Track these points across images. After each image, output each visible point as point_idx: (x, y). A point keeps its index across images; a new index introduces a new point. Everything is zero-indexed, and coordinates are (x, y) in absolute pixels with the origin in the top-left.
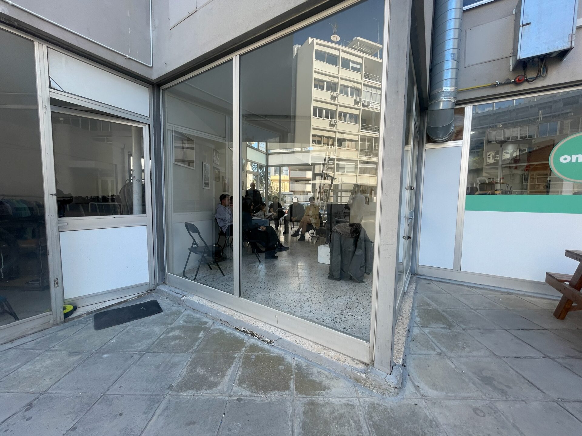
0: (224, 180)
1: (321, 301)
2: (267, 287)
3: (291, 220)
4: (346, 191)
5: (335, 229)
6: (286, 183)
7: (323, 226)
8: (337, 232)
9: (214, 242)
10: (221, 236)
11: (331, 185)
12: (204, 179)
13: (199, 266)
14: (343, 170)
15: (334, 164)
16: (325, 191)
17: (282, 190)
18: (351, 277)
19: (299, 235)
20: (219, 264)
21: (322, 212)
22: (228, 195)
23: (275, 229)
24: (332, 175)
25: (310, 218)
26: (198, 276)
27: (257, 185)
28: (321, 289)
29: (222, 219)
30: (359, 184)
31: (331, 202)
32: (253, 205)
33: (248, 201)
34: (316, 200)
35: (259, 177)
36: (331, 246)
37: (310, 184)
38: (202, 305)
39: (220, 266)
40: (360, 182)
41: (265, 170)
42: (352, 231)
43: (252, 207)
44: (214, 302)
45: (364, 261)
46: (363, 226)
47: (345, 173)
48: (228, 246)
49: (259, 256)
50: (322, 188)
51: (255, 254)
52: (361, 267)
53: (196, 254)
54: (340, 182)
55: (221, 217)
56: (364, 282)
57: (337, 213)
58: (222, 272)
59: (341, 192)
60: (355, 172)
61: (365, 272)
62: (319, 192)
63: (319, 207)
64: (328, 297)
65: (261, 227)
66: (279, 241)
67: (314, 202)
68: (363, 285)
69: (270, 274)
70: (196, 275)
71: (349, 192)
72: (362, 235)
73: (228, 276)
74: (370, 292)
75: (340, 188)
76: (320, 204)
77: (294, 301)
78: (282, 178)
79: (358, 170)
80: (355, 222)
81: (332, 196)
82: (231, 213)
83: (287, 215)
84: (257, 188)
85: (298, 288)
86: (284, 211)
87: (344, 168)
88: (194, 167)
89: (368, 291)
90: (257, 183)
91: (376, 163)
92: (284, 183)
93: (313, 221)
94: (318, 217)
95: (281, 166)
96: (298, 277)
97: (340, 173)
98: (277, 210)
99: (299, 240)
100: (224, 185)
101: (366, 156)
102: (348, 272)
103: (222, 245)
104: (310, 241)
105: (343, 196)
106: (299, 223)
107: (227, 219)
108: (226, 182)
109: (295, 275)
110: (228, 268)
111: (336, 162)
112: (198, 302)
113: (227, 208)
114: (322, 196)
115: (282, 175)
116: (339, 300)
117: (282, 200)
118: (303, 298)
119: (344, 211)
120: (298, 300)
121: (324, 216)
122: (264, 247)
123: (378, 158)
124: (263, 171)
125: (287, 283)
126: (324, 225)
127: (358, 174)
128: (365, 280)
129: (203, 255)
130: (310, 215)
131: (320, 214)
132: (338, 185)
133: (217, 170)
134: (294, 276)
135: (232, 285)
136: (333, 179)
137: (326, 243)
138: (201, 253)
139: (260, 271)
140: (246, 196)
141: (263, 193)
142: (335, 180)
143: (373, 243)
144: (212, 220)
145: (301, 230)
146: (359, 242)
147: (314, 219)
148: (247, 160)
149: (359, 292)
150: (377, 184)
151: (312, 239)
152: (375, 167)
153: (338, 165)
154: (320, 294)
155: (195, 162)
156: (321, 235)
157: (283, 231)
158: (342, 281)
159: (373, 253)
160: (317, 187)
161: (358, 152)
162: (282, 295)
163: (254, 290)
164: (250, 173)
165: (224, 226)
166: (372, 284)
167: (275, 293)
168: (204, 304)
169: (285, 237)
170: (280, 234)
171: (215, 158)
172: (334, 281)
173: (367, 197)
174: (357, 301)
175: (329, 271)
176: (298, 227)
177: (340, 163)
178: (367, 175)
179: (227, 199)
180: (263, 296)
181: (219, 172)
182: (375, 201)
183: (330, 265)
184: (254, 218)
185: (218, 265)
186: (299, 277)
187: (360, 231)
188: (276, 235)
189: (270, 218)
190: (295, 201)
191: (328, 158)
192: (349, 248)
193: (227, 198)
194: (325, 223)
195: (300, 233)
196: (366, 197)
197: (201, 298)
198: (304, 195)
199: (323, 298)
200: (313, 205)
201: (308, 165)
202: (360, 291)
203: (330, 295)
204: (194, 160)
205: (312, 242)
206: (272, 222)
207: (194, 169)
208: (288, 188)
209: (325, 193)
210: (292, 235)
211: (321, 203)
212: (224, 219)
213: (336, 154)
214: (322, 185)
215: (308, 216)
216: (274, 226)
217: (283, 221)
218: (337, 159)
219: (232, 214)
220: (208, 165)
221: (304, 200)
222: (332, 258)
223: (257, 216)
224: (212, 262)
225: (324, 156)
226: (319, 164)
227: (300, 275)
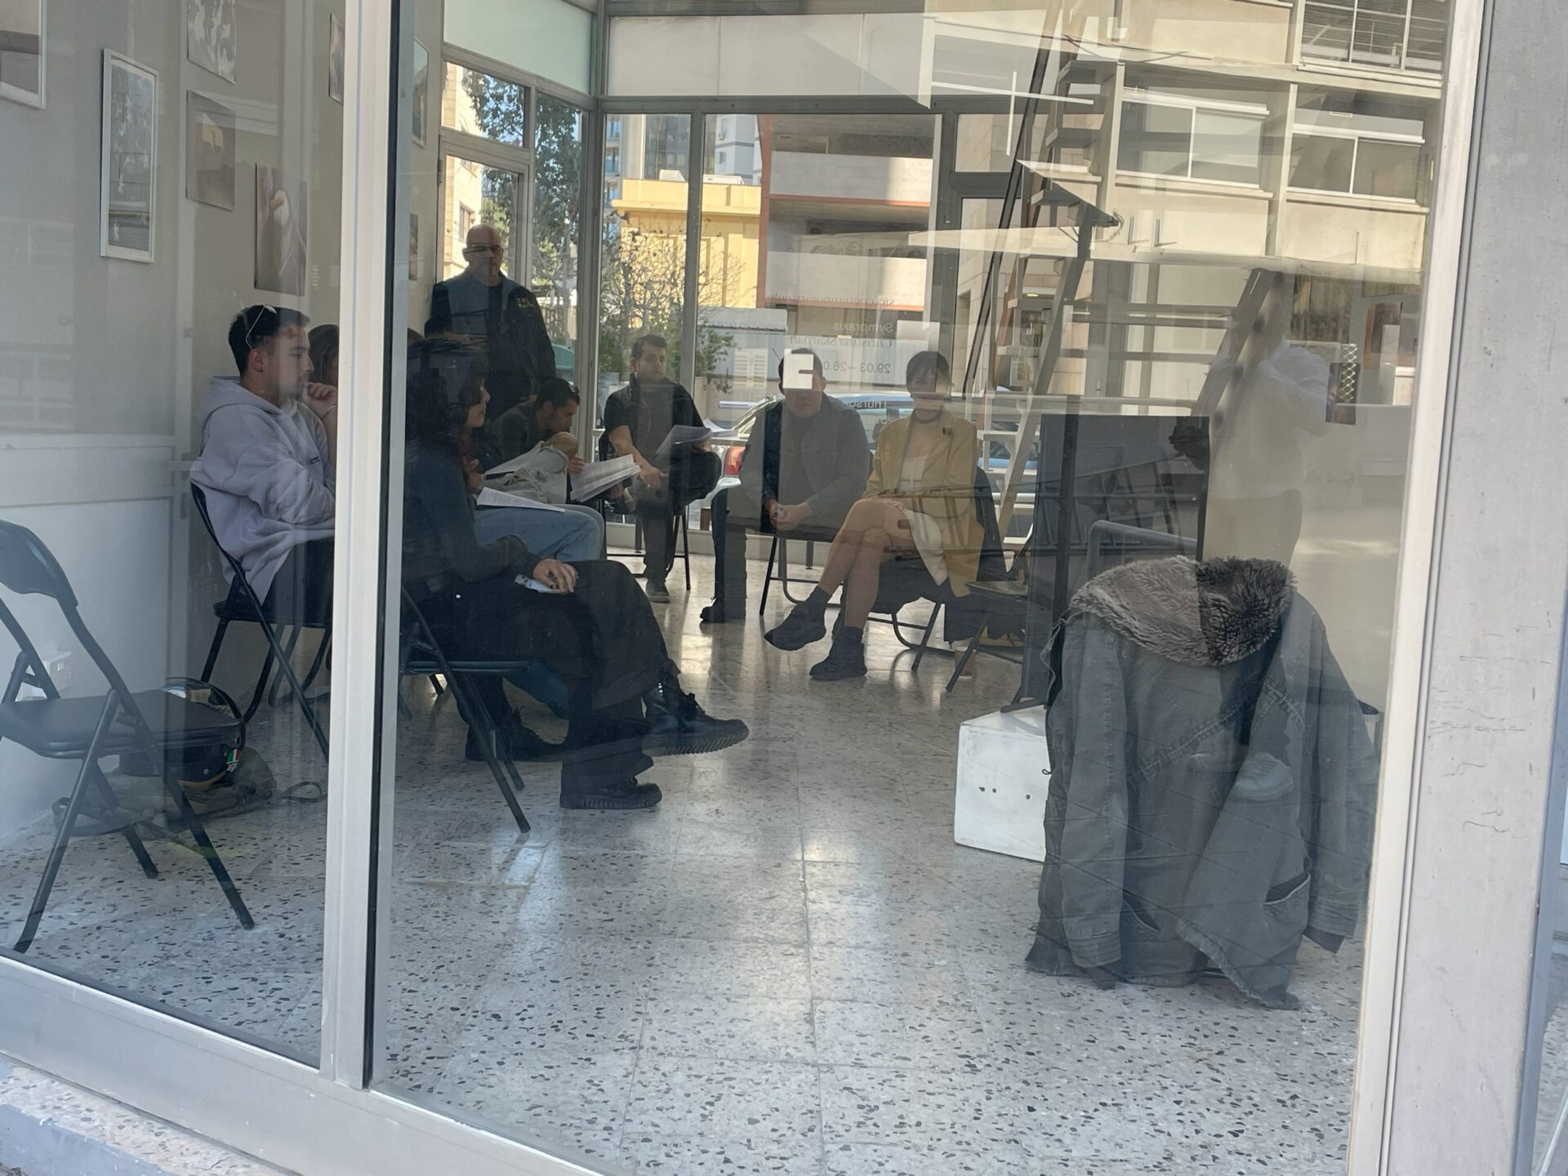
0: (263, 199)
1: (968, 1135)
2: (570, 1018)
3: (766, 525)
4: (1188, 317)
5: (1092, 600)
6: (731, 236)
7: (1003, 576)
8: (1104, 625)
9: (180, 670)
10: (233, 624)
11: (1071, 269)
12: (113, 183)
13: (62, 848)
14: (1171, 158)
15: (1102, 105)
16: (1025, 313)
17: (704, 292)
18: (1202, 958)
19: (819, 634)
20: (213, 832)
21: (999, 469)
22: (299, 318)
23: (643, 584)
24: (1088, 195)
25: (909, 515)
26: (46, 923)
27: (517, 243)
28: (969, 1044)
29: (242, 498)
30: (1291, 269)
31: (1073, 400)
32: (486, 397)
33: (452, 370)
34: (957, 377)
35: (531, 186)
36: (1058, 728)
37: (917, 253)
38: (72, 1139)
39: (223, 854)
40: (1294, 251)
41: (576, 134)
42: (1217, 618)
43: (476, 417)
44: (167, 1122)
45: (1297, 849)
46: (1302, 583)
47: (1187, 181)
48: (289, 699)
49: (520, 786)
50: (1003, 289)
51: (493, 765)
52: (1277, 892)
53: (43, 751)
54: (1145, 247)
55: (237, 481)
56: (1292, 1004)
57: (1113, 479)
58: (233, 896)
59: (1151, 324)
60: (1265, 176)
61: (1309, 931)
62: (983, 319)
63: (980, 434)
64: (1023, 1108)
65: (541, 569)
66: (669, 671)
67: (940, 390)
68: (1285, 1028)
69: (594, 915)
70: (36, 914)
71: (1212, 325)
72: (1292, 653)
73: (281, 925)
74: (1339, 1077)
75: (1139, 295)
76: (987, 410)
77: (767, 1125)
78: (712, 201)
79: (1286, 159)
80: (1244, 556)
81: (1076, 353)
82: (315, 452)
83: (736, 482)
84: (516, 268)
85: (805, 1028)
86: (713, 456)
87: (1178, 141)
88: (35, 91)
89: (1323, 1070)
90: (517, 231)
91: (1427, 112)
92: (717, 244)
93: (929, 534)
94: (965, 506)
95: (701, 109)
96: (805, 944)
97: (1148, 178)
98: (665, 448)
99: (821, 672)
100: (268, 235)
101: (1353, 54)
102: (1181, 926)
103: (241, 691)
104: (904, 679)
105: (1164, 357)
106: (822, 549)
107: (282, 496)
108: (284, 213)
109: (779, 933)
110: (277, 870)
111: (1124, 94)
112: (42, 1116)
113: (286, 415)
114: (1001, 350)
115: (706, 178)
116: (1107, 1133)
117: (705, 365)
118: (839, 1108)
119: (1161, 471)
120: (800, 1123)
121: (1010, 499)
122: (558, 713)
123: (1444, 72)
124: (565, 141)
125: (723, 987)
126: (1009, 563)
127: (1285, 190)
128: (1302, 990)
129: (94, 762)
130: (906, 487)
131: (982, 488)
132: (1127, 267)
133: (209, 113)
134: (773, 942)
135: (309, 999)
136: (1091, 219)
137: (1016, 704)
138: (76, 747)
139: (521, 898)
140: (429, 327)
141: (561, 311)
142: (1109, 231)
143: (1375, 712)
144: (171, 499)
145: (836, 598)
146: (1265, 706)
147: (935, 518)
148: (449, 54)
149: (1257, 1076)
150: (1425, 272)
151: (914, 668)
152: (1420, 140)
153: (1134, 112)
154: (969, 1080)
155: (43, 46)
156: (985, 638)
157: (701, 597)
158: (1131, 990)
159: (1369, 793)
160: (969, 279)
161: (1292, 20)
162: (679, 1077)
163: (473, 1039)
164: (467, 148)
165: (258, 550)
166: (1355, 1021)
167: (627, 1060)
168: (95, 1136)
169: (714, 646)
170: (679, 620)
171: (197, 27)
172: (1068, 986)
173: (1343, 366)
174: (1242, 1143)
175: (1033, 913)
176: (817, 572)
177: (1156, 98)
178: (1350, 197)
179: (284, 345)
180: (539, 1086)
181: (230, 134)
182: (1399, 398)
183: (1046, 864)
184: (488, 496)
185: (203, 841)
186: (815, 950)
187: (1280, 625)
188: (654, 627)
189: (609, 502)
190: (797, 379)
191: (1066, 58)
192: (1194, 746)
193: (291, 335)
194: (1021, 553)
195: (830, 617)
196: (1337, 369)
197: (66, 1091)
198: (871, 335)
199: (990, 1108)
200: (931, 418)
201: (905, 105)
202: (1267, 1071)
203: (1036, 1092)
204: (41, 30)
205: (919, 694)
206: (624, 529)
207: (37, 99)
208: (748, 278)
209: (1025, 323)
210: (769, 637)
211: (994, 402)
212: (257, 496)
213: (1123, 33)
214: (1007, 267)
215: (897, 494)
216: (635, 565)
217: (704, 526)
218: (1129, 66)
219: (324, 464)
220: (145, 79)
221: (869, 377)
222: (1062, 814)
223: (511, 483)
224: (160, 821)
225: (1035, 44)
226: (993, 105)
227: (820, 935)
